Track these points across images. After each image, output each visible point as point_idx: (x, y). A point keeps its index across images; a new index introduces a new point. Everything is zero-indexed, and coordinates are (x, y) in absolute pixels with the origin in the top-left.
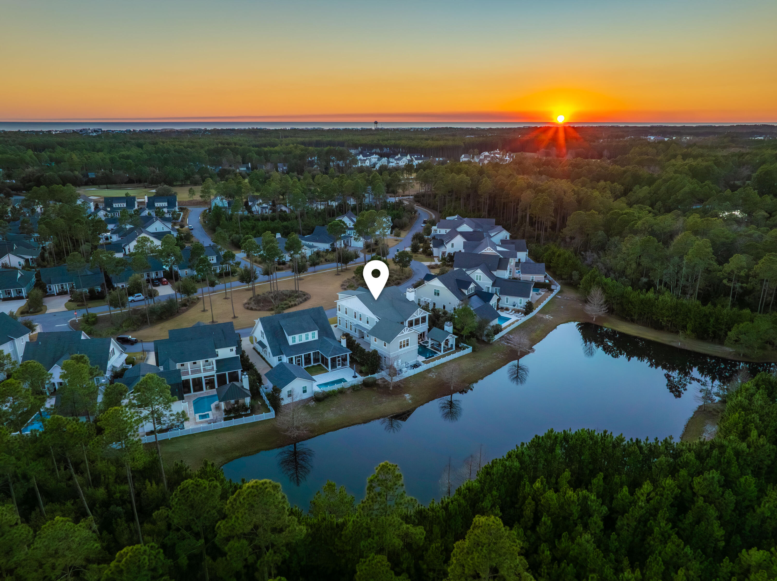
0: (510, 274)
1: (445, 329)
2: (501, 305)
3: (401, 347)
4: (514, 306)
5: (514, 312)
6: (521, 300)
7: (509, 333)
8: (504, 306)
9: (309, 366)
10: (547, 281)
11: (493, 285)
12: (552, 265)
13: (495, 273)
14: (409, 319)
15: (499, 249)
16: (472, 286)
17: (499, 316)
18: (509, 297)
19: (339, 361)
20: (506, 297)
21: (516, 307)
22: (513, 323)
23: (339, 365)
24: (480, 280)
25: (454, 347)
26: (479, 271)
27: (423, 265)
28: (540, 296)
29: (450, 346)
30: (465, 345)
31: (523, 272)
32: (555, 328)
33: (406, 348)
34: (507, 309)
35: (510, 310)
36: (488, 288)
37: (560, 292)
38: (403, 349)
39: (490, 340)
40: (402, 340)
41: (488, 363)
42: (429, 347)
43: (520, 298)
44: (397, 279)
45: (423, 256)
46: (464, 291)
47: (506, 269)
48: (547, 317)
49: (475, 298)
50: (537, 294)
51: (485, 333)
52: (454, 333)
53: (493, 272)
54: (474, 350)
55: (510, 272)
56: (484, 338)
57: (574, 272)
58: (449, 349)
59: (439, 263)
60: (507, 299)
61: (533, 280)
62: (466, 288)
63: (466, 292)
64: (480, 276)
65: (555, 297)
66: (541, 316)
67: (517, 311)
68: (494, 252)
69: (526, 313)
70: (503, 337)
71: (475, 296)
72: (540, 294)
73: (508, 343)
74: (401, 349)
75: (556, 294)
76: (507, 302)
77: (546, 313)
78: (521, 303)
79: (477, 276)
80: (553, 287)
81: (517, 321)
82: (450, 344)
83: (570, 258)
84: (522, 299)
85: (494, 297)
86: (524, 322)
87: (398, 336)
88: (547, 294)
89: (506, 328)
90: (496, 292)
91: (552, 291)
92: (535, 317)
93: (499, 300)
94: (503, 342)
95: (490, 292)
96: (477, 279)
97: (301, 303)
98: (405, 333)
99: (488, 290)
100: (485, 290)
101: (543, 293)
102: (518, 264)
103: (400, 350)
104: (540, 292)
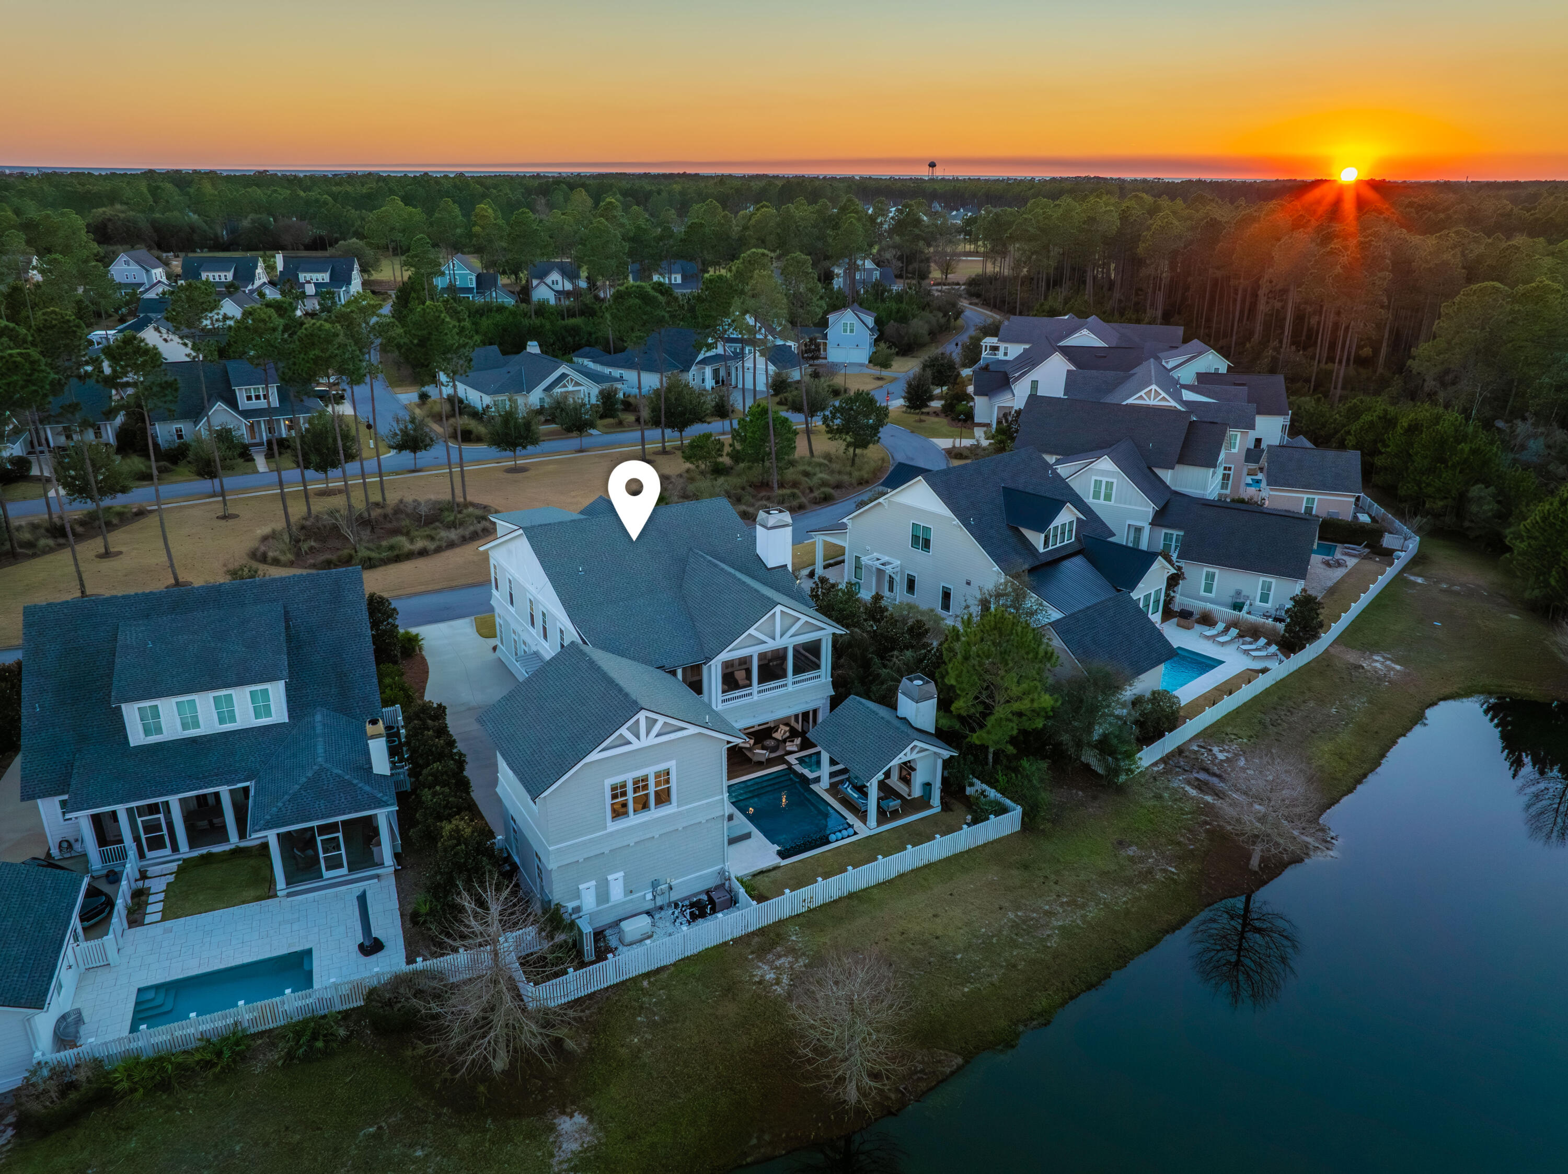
0: (1224, 486)
1: (901, 712)
2: (1180, 600)
3: (619, 812)
4: (1238, 607)
5: (1234, 632)
6: (1267, 588)
7: (1212, 734)
8: (1197, 605)
9: (217, 849)
10: (1364, 518)
11: (1159, 520)
12: (1379, 461)
13: (1167, 476)
14: (725, 656)
15: (1188, 396)
16: (1067, 516)
17: (1169, 654)
18: (1217, 571)
19: (332, 844)
20: (1207, 569)
21: (1243, 614)
22: (1228, 688)
23: (334, 864)
24: (1108, 497)
25: (936, 800)
26: (1105, 464)
27: (934, 446)
28: (1339, 573)
29: (917, 792)
30: (992, 793)
31: (1273, 481)
32: (1418, 718)
33: (655, 813)
34: (1207, 620)
35: (1221, 626)
36: (1138, 530)
37: (1418, 561)
38: (634, 820)
39: (1116, 772)
40: (629, 777)
41: (1093, 912)
42: (821, 789)
43: (1262, 579)
44: (824, 484)
45: (942, 422)
46: (1030, 535)
47: (1210, 462)
48: (1378, 663)
49: (1076, 566)
50: (1328, 564)
51: (1098, 732)
52: (942, 735)
53: (1160, 472)
54: (1029, 824)
55: (1226, 477)
56: (1090, 758)
57: (1476, 490)
58: (911, 806)
59: (985, 443)
60: (1210, 577)
61: (1309, 510)
62: (1041, 525)
63: (1037, 540)
64: (1109, 485)
65: (1398, 579)
66: (1352, 657)
67: (1251, 632)
68: (1173, 403)
69: (1289, 646)
70: (1180, 751)
71: (1078, 561)
72: (1339, 564)
73: (1202, 786)
74: (623, 824)
75: (1403, 570)
76: (1208, 589)
77: (1372, 648)
78: (1265, 598)
79: (1098, 483)
80: (1388, 541)
81: (1248, 676)
82: (919, 779)
83: (1460, 437)
84: (1273, 581)
85: (1156, 566)
86: (1280, 684)
87: (594, 756)
88: (1370, 566)
89: (1197, 707)
90: (1167, 546)
91: (1387, 555)
92: (1323, 663)
93: (1173, 581)
94: (1178, 782)
95: (1144, 546)
96: (1096, 495)
97: (451, 545)
98: (636, 745)
99: (1137, 539)
100: (1122, 537)
101: (1351, 562)
102: (1254, 453)
103: (614, 826)
104: (1338, 555)
